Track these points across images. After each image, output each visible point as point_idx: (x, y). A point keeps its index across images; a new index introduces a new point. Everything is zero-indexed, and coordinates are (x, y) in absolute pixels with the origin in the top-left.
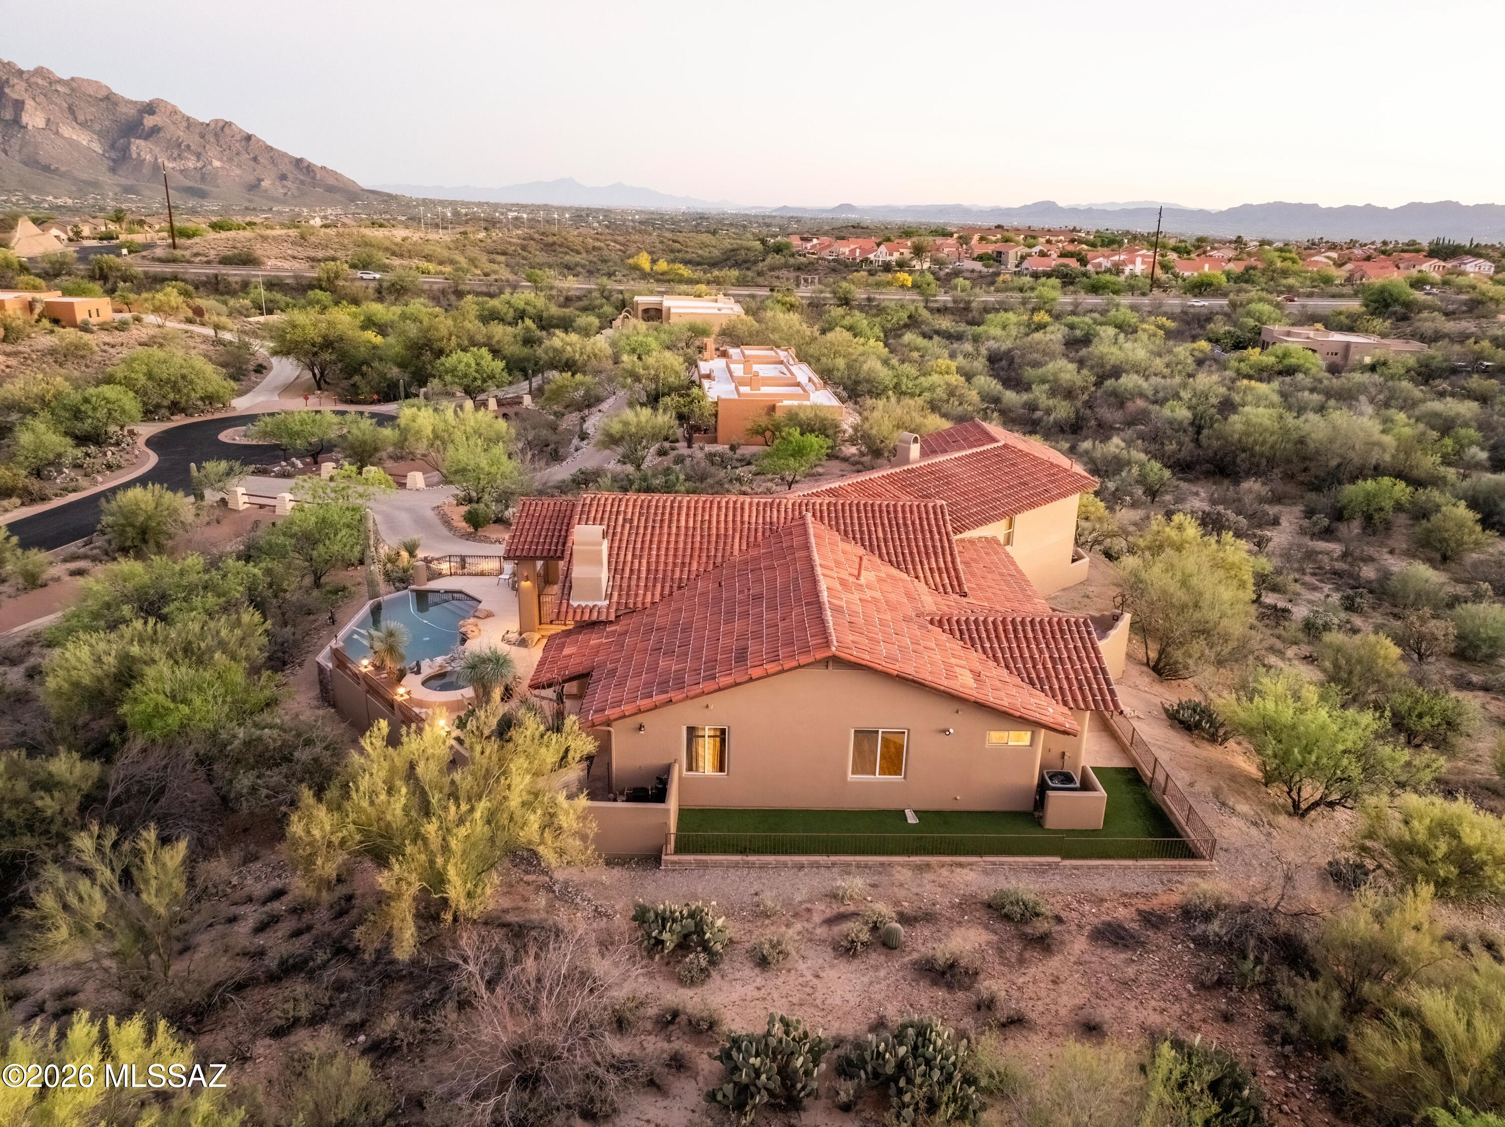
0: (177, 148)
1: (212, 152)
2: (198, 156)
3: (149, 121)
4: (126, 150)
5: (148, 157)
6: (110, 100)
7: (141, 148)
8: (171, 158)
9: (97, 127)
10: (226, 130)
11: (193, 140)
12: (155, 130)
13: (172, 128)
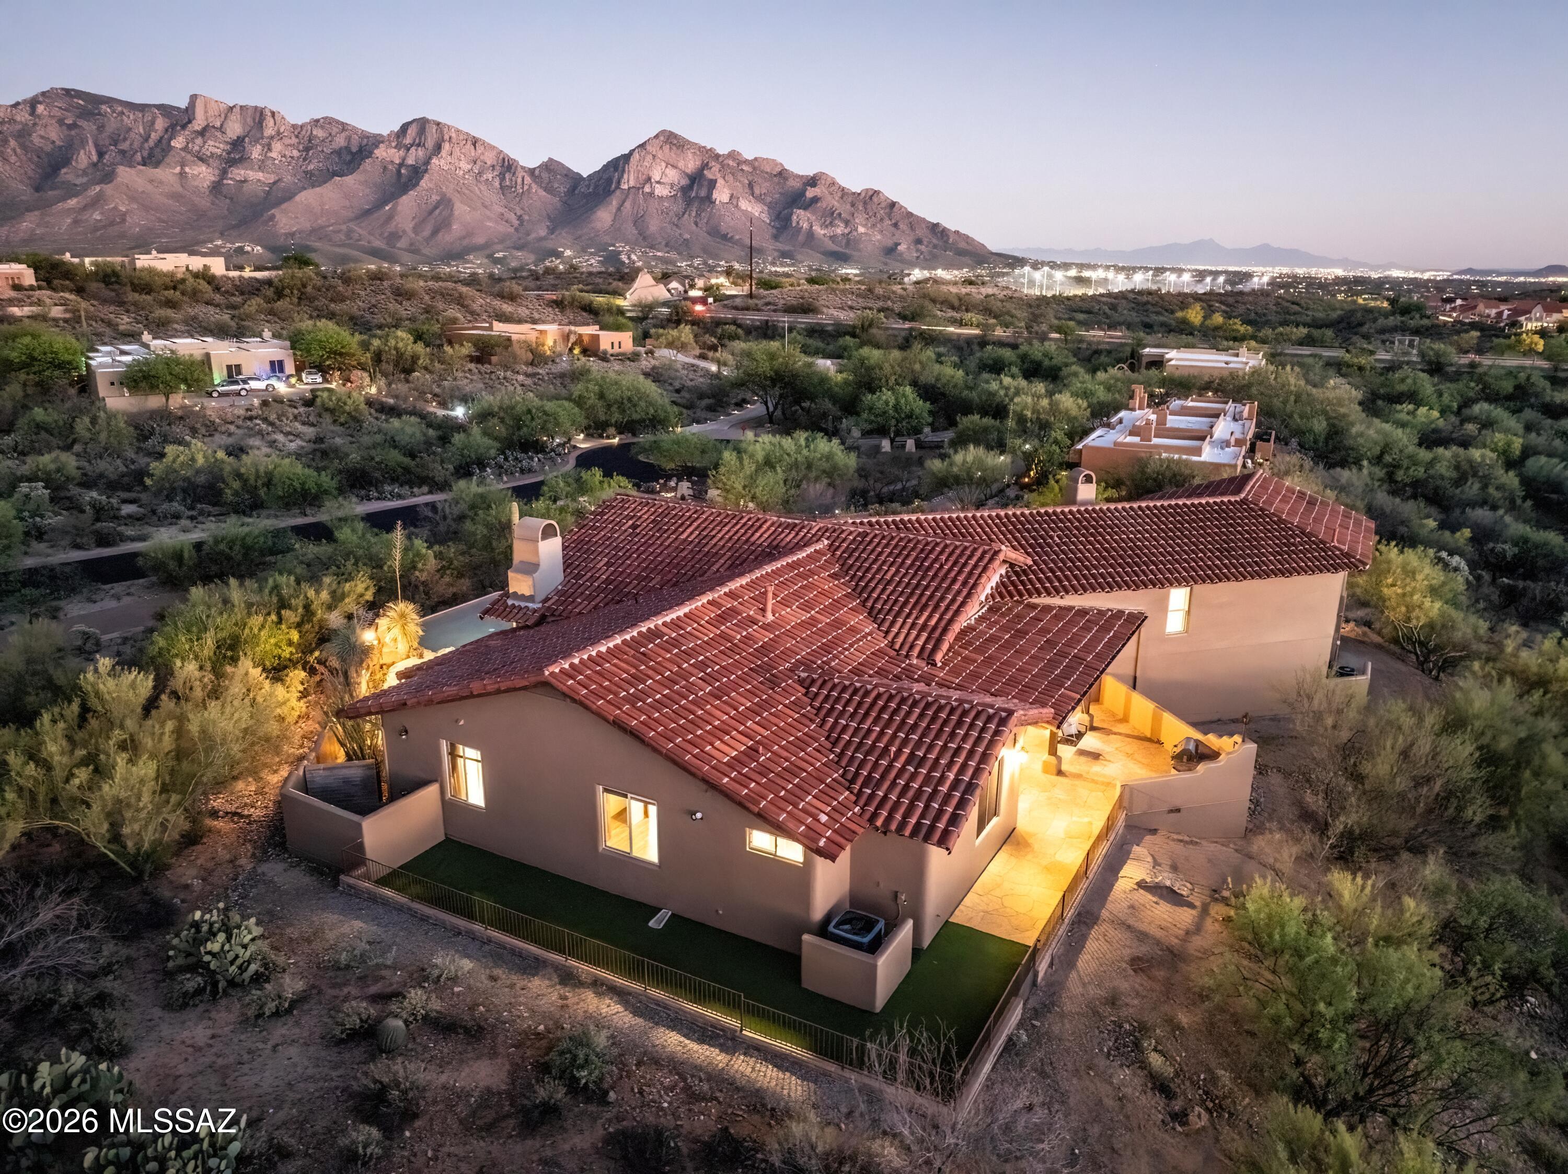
0: (830, 217)
1: (859, 219)
2: (847, 223)
3: (810, 193)
4: (788, 219)
5: (806, 226)
6: (783, 174)
7: (802, 218)
8: (824, 226)
9: (769, 199)
10: (875, 199)
11: (844, 209)
12: (815, 200)
13: (829, 198)
